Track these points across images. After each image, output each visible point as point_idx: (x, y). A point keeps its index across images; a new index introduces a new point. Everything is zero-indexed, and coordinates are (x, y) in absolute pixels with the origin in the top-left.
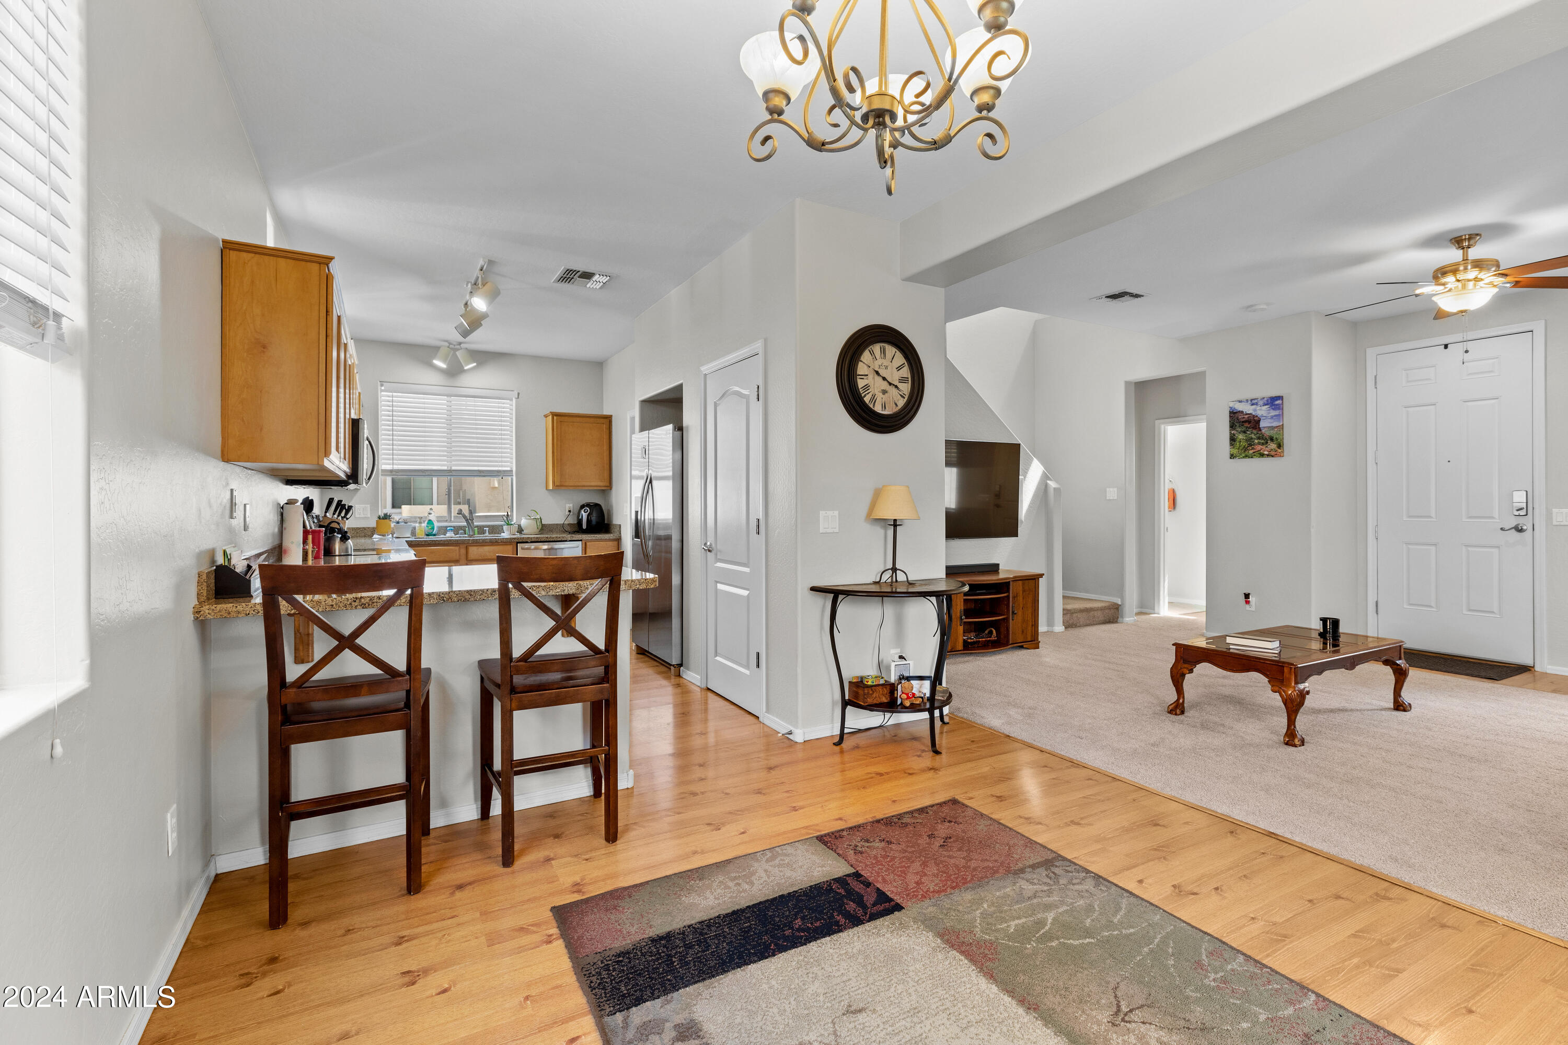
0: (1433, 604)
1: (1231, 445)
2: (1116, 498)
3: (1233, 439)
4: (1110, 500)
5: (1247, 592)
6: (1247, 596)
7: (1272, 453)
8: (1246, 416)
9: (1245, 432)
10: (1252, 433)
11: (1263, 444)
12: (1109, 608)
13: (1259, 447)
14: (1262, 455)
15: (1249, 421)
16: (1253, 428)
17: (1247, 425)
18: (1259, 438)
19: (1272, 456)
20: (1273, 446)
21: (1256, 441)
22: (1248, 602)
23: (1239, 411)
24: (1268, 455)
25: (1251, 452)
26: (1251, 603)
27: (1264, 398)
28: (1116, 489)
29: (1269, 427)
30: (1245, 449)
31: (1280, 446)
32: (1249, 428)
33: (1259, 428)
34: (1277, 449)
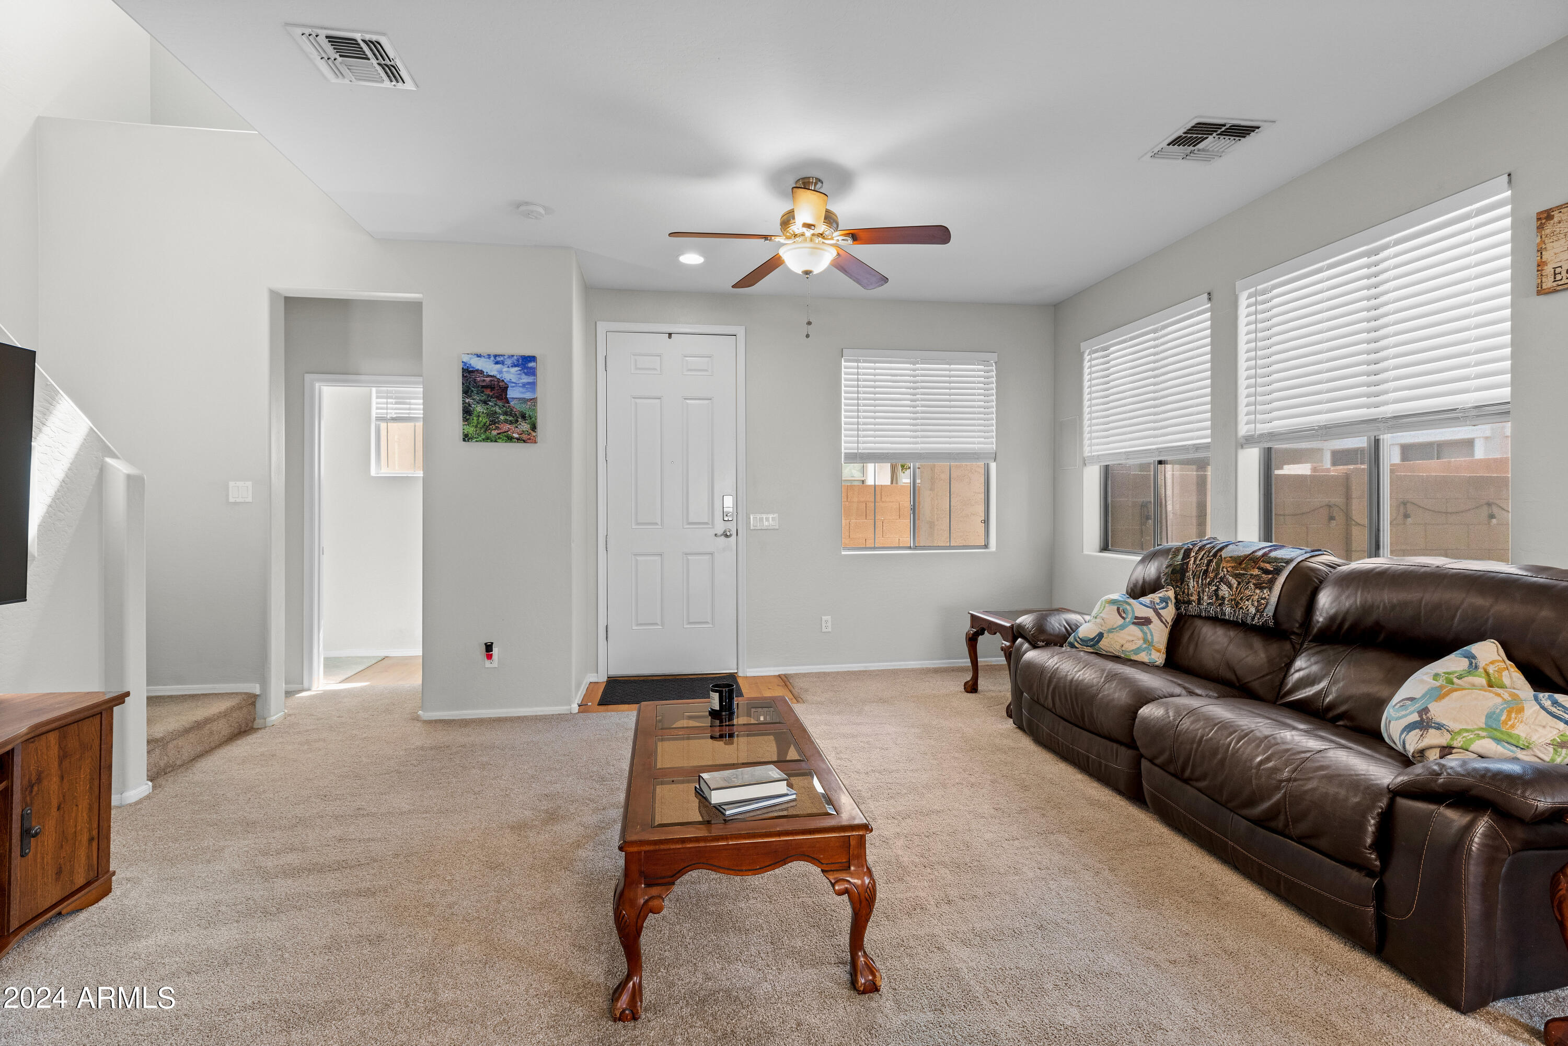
0: (659, 622)
1: (465, 419)
2: (250, 499)
3: (467, 412)
4: (236, 503)
5: (488, 641)
6: (489, 648)
7: (524, 437)
8: (488, 379)
9: (485, 403)
10: (496, 405)
11: (511, 423)
12: (239, 707)
13: (506, 427)
14: (510, 439)
15: (491, 387)
16: (497, 397)
17: (488, 392)
18: (505, 413)
19: (524, 441)
20: (525, 426)
21: (502, 417)
22: (489, 657)
23: (477, 370)
24: (518, 439)
25: (494, 433)
26: (494, 657)
27: (513, 356)
28: (249, 484)
29: (520, 399)
30: (486, 428)
31: (534, 427)
32: (492, 397)
33: (506, 398)
34: (530, 431)
